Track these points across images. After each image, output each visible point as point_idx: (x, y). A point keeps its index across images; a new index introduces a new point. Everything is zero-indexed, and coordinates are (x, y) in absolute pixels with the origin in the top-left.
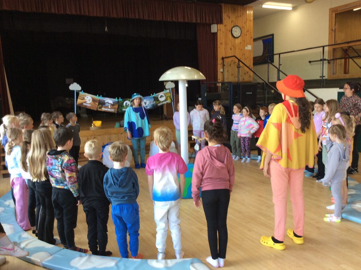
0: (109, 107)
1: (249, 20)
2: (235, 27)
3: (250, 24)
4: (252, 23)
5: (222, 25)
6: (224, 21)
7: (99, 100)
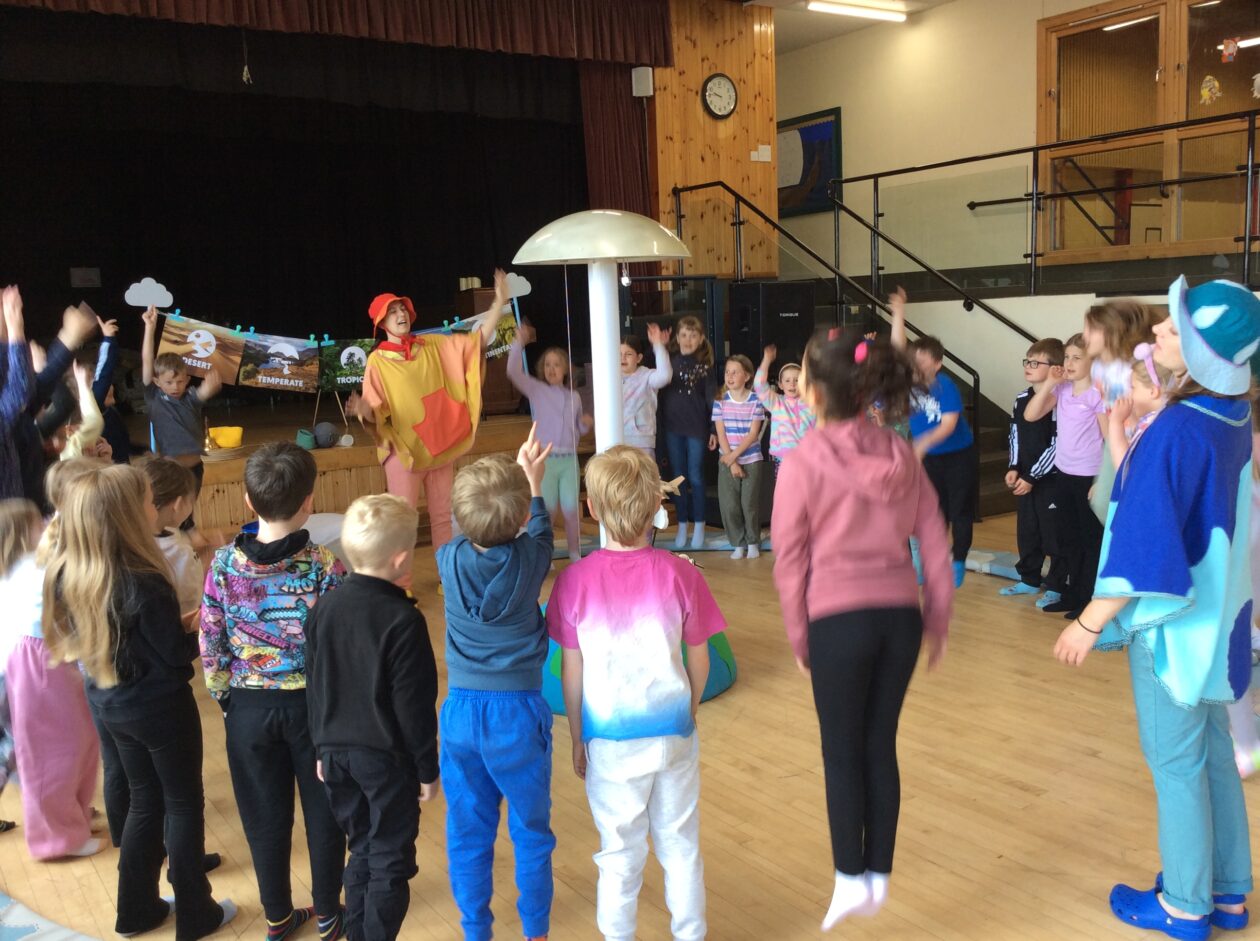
0: (286, 371)
1: (763, 55)
2: (716, 81)
3: (765, 70)
4: (770, 68)
5: (669, 70)
6: (678, 58)
7: (246, 345)
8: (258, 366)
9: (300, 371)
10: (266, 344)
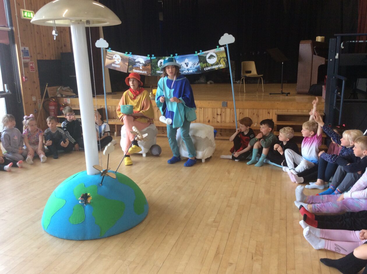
0: (141, 68)
7: (129, 59)
8: (133, 66)
9: (145, 68)
10: (134, 58)
